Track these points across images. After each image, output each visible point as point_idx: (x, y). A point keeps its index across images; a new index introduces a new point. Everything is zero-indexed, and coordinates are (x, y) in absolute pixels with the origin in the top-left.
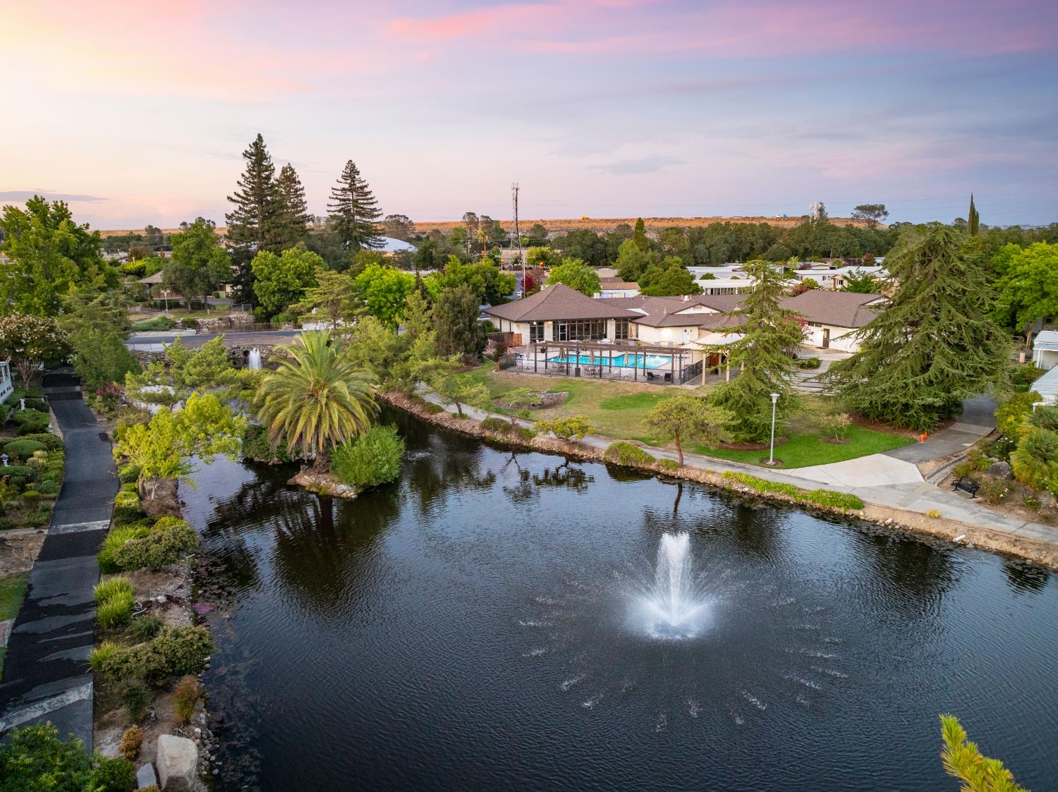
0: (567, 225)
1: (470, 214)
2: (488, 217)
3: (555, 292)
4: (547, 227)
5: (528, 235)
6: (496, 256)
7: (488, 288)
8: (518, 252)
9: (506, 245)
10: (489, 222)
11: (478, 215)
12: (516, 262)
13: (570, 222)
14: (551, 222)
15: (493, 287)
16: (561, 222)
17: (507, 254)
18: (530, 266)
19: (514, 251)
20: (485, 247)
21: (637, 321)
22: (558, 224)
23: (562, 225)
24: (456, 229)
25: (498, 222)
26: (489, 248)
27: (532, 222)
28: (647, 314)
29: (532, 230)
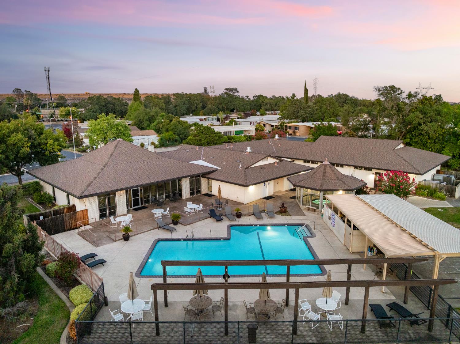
0: (77, 97)
1: (17, 89)
2: (29, 91)
3: (117, 151)
4: (66, 97)
5: (56, 102)
6: (37, 113)
7: (32, 146)
8: (53, 111)
9: (44, 106)
10: (30, 95)
11: (23, 90)
12: (52, 116)
13: (79, 95)
14: (68, 95)
15: (39, 144)
16: (74, 95)
17: (45, 112)
18: (62, 119)
19: (49, 111)
20: (29, 108)
21: (209, 176)
22: (72, 96)
23: (75, 97)
24: (8, 98)
25: (36, 95)
26: (32, 108)
27: (57, 95)
28: (219, 168)
29: (58, 99)
